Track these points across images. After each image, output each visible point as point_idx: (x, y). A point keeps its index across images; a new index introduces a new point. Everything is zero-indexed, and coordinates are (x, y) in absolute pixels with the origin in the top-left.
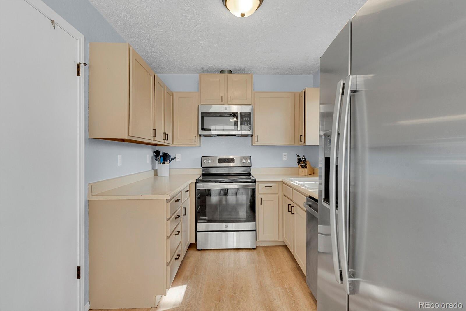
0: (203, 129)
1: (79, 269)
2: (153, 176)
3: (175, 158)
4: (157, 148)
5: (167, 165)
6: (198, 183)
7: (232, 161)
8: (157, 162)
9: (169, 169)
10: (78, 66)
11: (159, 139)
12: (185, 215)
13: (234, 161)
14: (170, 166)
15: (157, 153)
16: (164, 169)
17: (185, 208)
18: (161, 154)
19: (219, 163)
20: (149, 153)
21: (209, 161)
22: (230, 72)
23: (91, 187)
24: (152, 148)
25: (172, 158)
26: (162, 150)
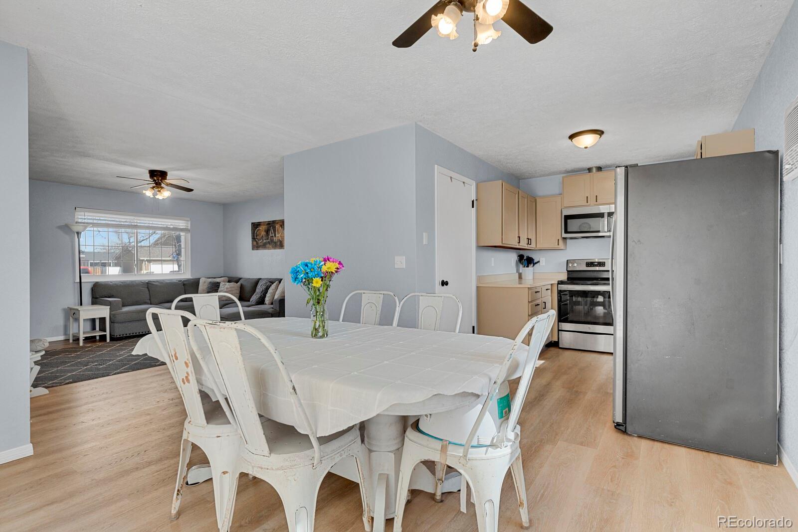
0: (566, 232)
1: (474, 327)
2: (518, 278)
3: (539, 262)
4: (521, 252)
5: (531, 268)
6: (560, 284)
7: (603, 264)
8: (521, 266)
9: (533, 273)
10: (473, 202)
11: (523, 244)
12: (545, 308)
13: (605, 264)
14: (534, 270)
15: (521, 257)
16: (528, 272)
17: (545, 303)
18: (525, 258)
19: (586, 266)
20: (513, 257)
21: (575, 265)
22: (599, 169)
23: (479, 278)
24: (516, 252)
25: (535, 261)
26: (526, 254)
